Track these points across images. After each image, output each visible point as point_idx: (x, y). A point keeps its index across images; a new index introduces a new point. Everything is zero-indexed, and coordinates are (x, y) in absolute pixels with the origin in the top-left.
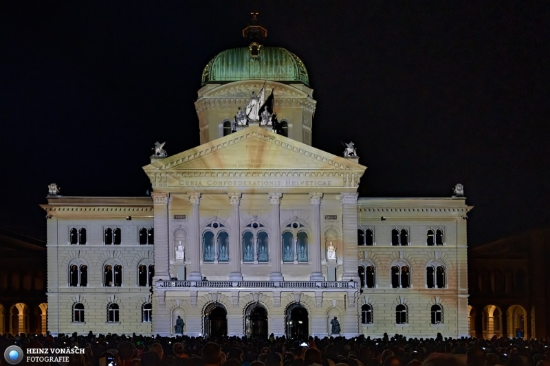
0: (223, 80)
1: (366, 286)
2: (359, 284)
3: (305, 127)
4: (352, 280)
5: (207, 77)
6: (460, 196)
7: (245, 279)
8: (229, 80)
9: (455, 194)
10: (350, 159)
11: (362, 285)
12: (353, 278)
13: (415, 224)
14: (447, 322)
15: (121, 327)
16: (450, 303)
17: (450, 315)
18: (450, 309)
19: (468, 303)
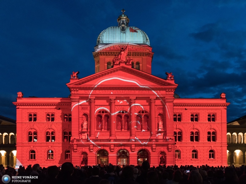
0: (107, 42)
1: (177, 141)
2: (174, 140)
3: (148, 65)
4: (170, 138)
5: (99, 41)
6: (224, 98)
7: (117, 138)
8: (110, 42)
9: (221, 98)
10: (170, 80)
11: (176, 141)
12: (171, 137)
13: (202, 112)
14: (217, 158)
15: (55, 162)
16: (218, 149)
17: (218, 155)
18: (218, 152)
19: (227, 149)
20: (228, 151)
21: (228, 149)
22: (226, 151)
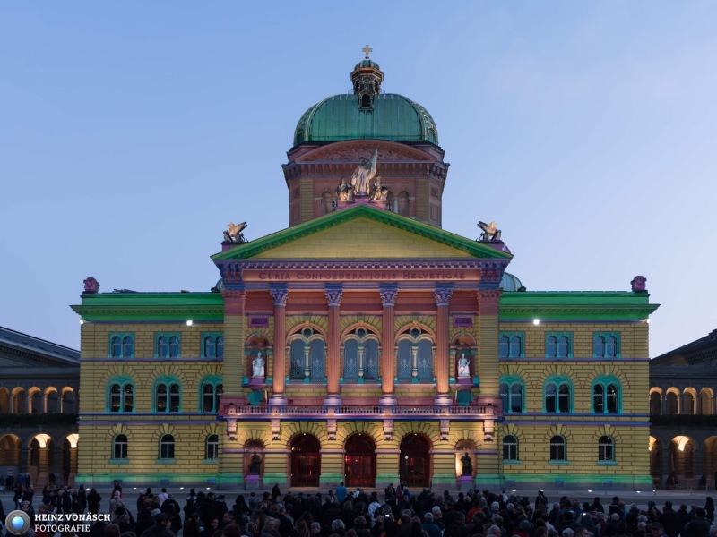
0: (323, 139)
1: (510, 411)
2: (500, 409)
3: (432, 201)
4: (490, 404)
5: (301, 135)
6: (641, 291)
8: (329, 139)
10: (490, 245)
11: (506, 409)
12: (492, 401)
13: (579, 329)
14: (620, 459)
15: (178, 466)
16: (624, 433)
17: (624, 450)
18: (624, 442)
19: (649, 433)
20: (652, 440)
21: (652, 434)
22: (648, 439)
